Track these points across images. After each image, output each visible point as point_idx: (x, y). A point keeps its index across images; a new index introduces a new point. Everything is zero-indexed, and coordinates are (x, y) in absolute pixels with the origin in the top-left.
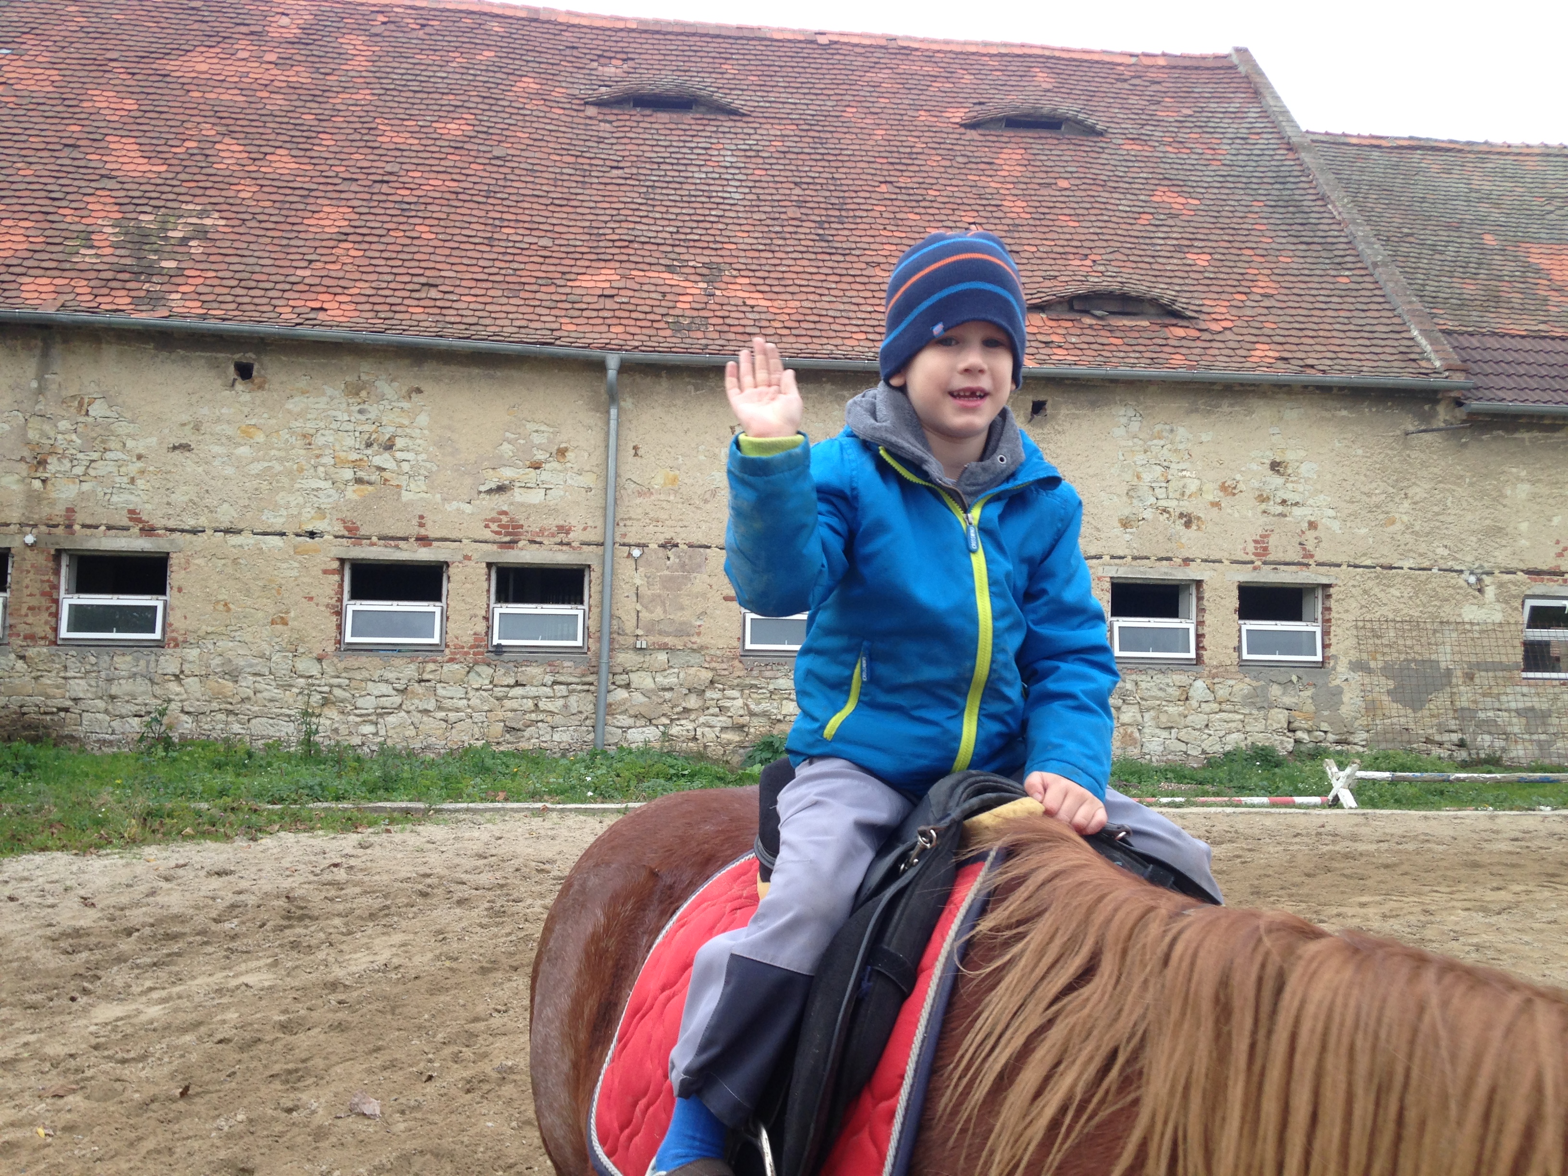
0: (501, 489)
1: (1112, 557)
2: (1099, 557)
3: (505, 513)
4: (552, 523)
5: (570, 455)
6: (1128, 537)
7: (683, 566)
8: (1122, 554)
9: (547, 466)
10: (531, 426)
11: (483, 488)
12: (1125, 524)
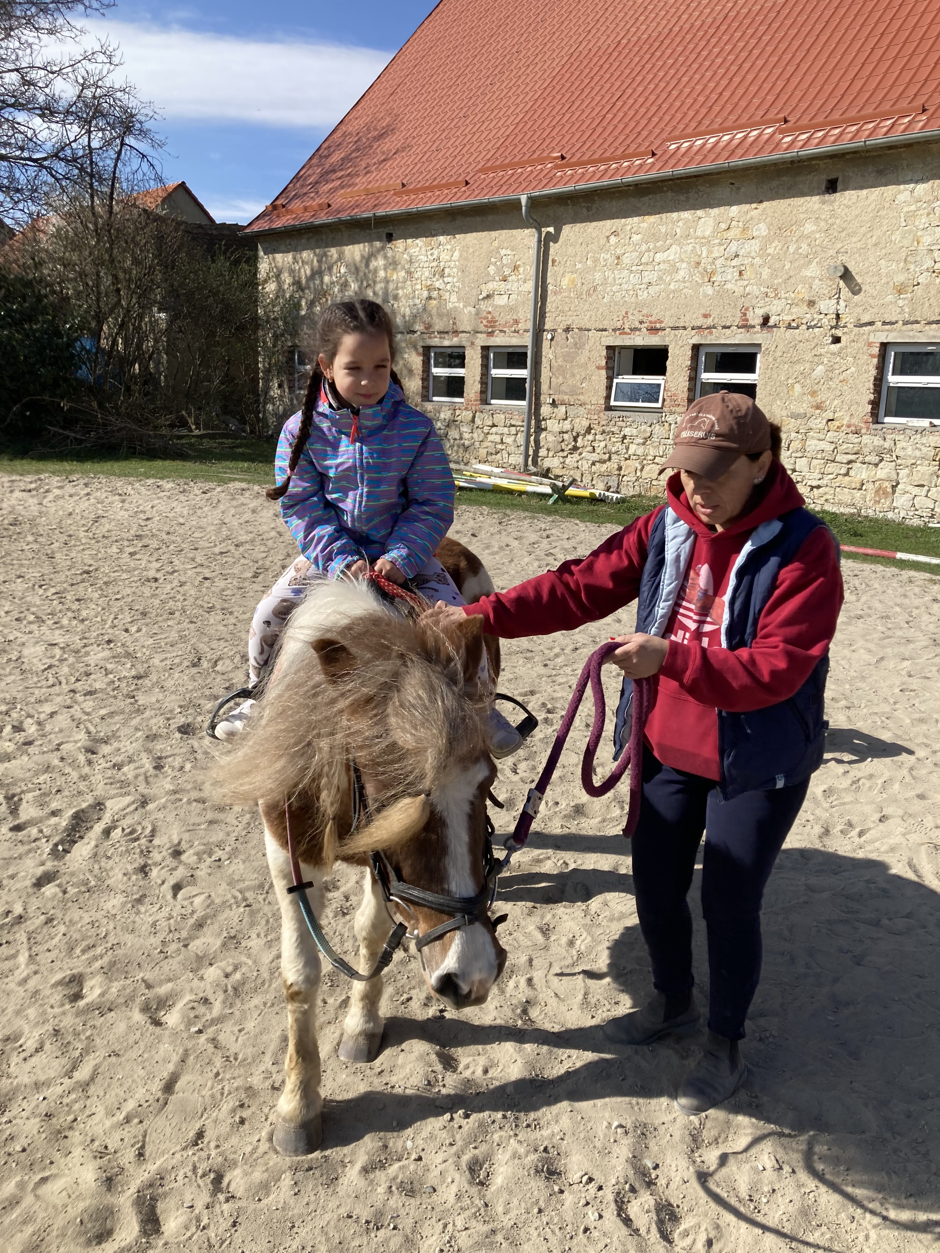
0: (488, 297)
1: (884, 323)
2: (871, 323)
3: (489, 313)
4: (509, 318)
5: (521, 270)
6: (901, 303)
7: (576, 344)
8: (894, 320)
9: (510, 279)
10: (503, 252)
11: (481, 297)
12: (900, 290)
